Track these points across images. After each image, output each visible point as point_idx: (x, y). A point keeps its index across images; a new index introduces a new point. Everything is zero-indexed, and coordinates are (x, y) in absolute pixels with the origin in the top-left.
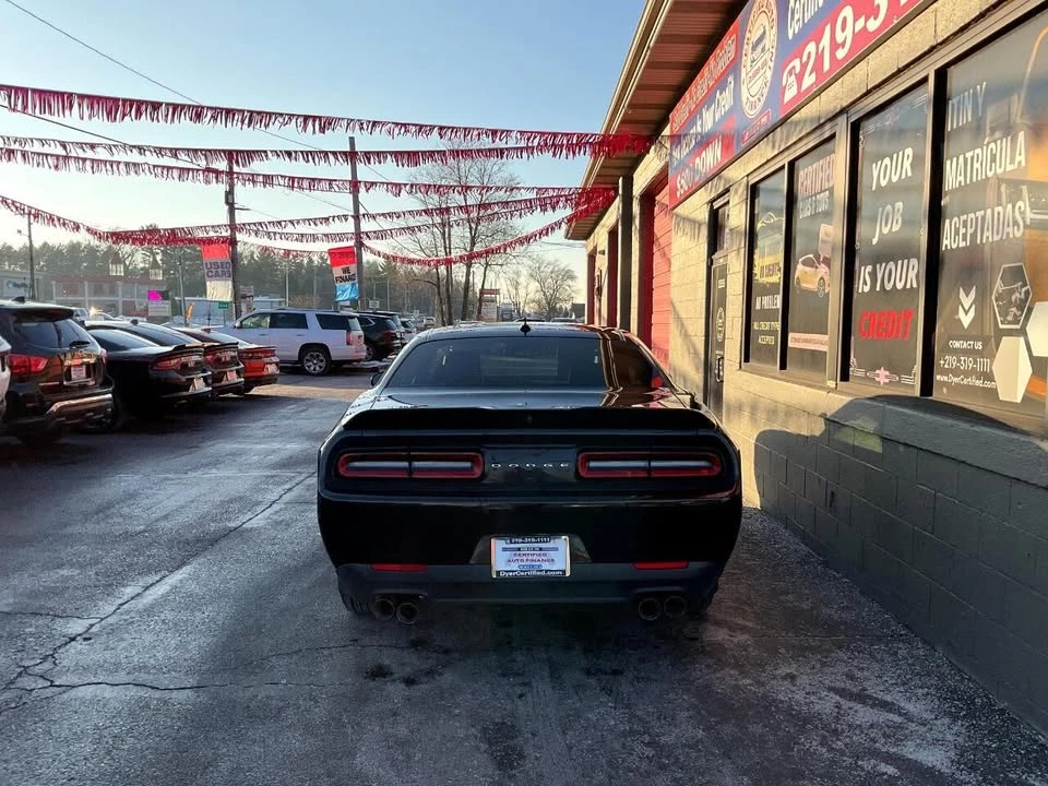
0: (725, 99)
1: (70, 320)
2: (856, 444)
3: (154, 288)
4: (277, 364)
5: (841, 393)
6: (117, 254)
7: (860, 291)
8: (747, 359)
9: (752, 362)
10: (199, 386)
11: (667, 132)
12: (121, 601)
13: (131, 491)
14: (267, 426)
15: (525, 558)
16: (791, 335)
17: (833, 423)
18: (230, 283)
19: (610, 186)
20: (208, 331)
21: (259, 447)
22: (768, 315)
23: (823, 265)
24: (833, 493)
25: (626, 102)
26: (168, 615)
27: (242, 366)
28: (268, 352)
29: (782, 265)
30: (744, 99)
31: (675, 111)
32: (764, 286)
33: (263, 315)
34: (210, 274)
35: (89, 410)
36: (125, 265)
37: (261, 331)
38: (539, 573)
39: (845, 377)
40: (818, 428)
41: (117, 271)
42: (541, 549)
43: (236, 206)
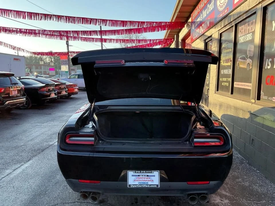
0: (211, 7)
1: (13, 77)
2: (264, 123)
3: (51, 68)
4: (78, 89)
5: (257, 104)
6: (42, 59)
7: (266, 68)
8: (218, 90)
9: (219, 91)
10: (53, 96)
11: (190, 20)
12: (3, 176)
13: (25, 130)
14: (72, 107)
15: (141, 179)
16: (235, 83)
17: (253, 115)
18: (67, 66)
19: (172, 38)
20: (59, 79)
21: (68, 114)
22: (226, 76)
23: (249, 59)
24: (253, 140)
25: (178, 11)
26: (16, 184)
27: (67, 89)
28: (75, 85)
29: (232, 59)
30: (218, 5)
31: (193, 13)
32: (224, 66)
33: (76, 75)
34: (62, 64)
35: (18, 104)
36: (44, 61)
37: (75, 79)
38: (147, 186)
39: (259, 98)
40: (247, 116)
41: (42, 63)
42: (148, 176)
43: (69, 45)
